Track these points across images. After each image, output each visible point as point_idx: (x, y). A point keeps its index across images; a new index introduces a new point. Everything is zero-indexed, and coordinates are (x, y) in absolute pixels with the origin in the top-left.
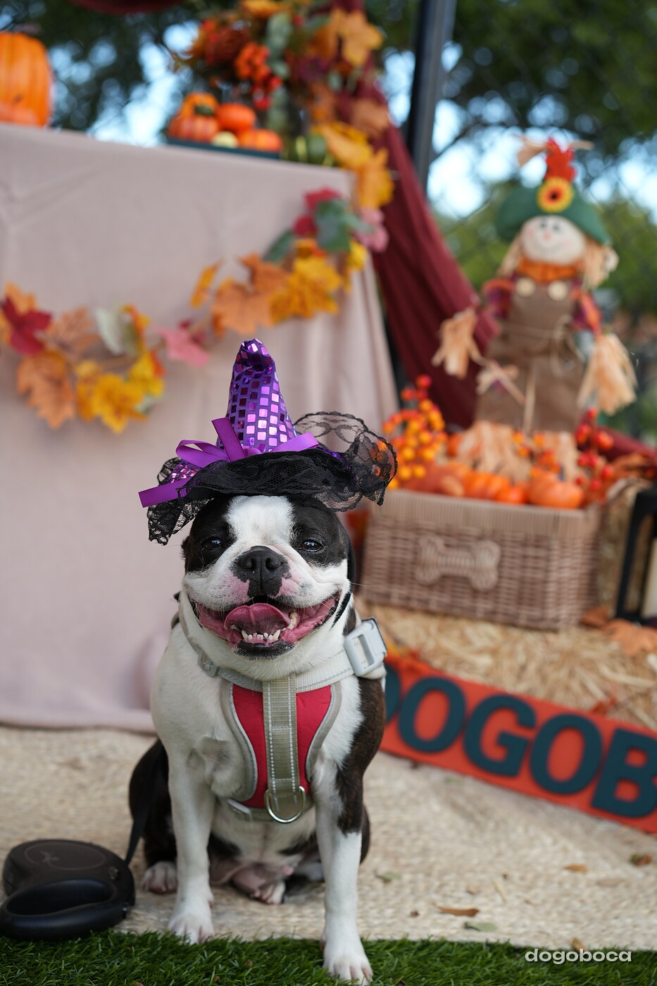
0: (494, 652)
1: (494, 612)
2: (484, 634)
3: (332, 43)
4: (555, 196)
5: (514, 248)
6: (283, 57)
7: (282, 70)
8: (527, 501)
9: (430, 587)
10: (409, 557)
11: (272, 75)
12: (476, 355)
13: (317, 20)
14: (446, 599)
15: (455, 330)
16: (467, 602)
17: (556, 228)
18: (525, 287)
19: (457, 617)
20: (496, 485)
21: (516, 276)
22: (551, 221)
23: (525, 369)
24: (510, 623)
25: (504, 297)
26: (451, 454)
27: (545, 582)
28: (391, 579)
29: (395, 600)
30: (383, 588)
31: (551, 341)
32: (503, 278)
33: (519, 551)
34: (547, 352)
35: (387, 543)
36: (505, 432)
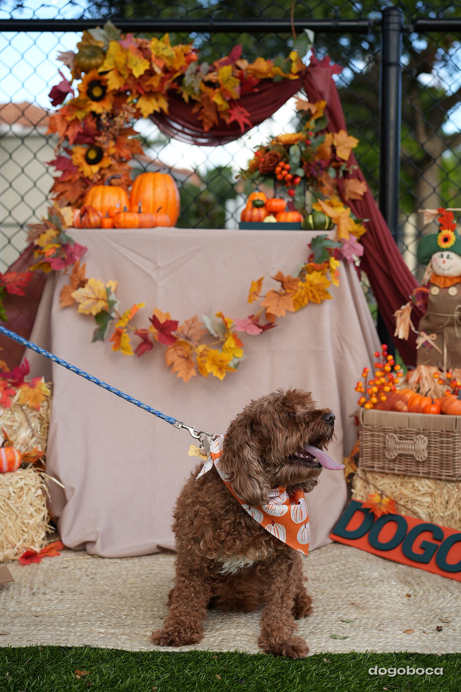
0: (431, 495)
1: (429, 473)
2: (425, 485)
3: (329, 150)
4: (446, 240)
5: (428, 268)
6: (301, 165)
7: (300, 172)
8: (442, 413)
9: (394, 460)
10: (382, 445)
11: (296, 176)
12: (413, 329)
13: (319, 138)
14: (403, 467)
15: (401, 314)
16: (414, 469)
17: (448, 257)
18: (435, 291)
19: (410, 477)
20: (426, 402)
21: (430, 285)
22: (445, 254)
23: (441, 334)
24: (438, 479)
25: (425, 296)
26: (407, 381)
27: (454, 455)
28: (373, 458)
29: (376, 469)
30: (369, 463)
31: (452, 318)
32: (424, 286)
33: (439, 439)
34: (451, 325)
35: (369, 438)
36: (434, 370)
